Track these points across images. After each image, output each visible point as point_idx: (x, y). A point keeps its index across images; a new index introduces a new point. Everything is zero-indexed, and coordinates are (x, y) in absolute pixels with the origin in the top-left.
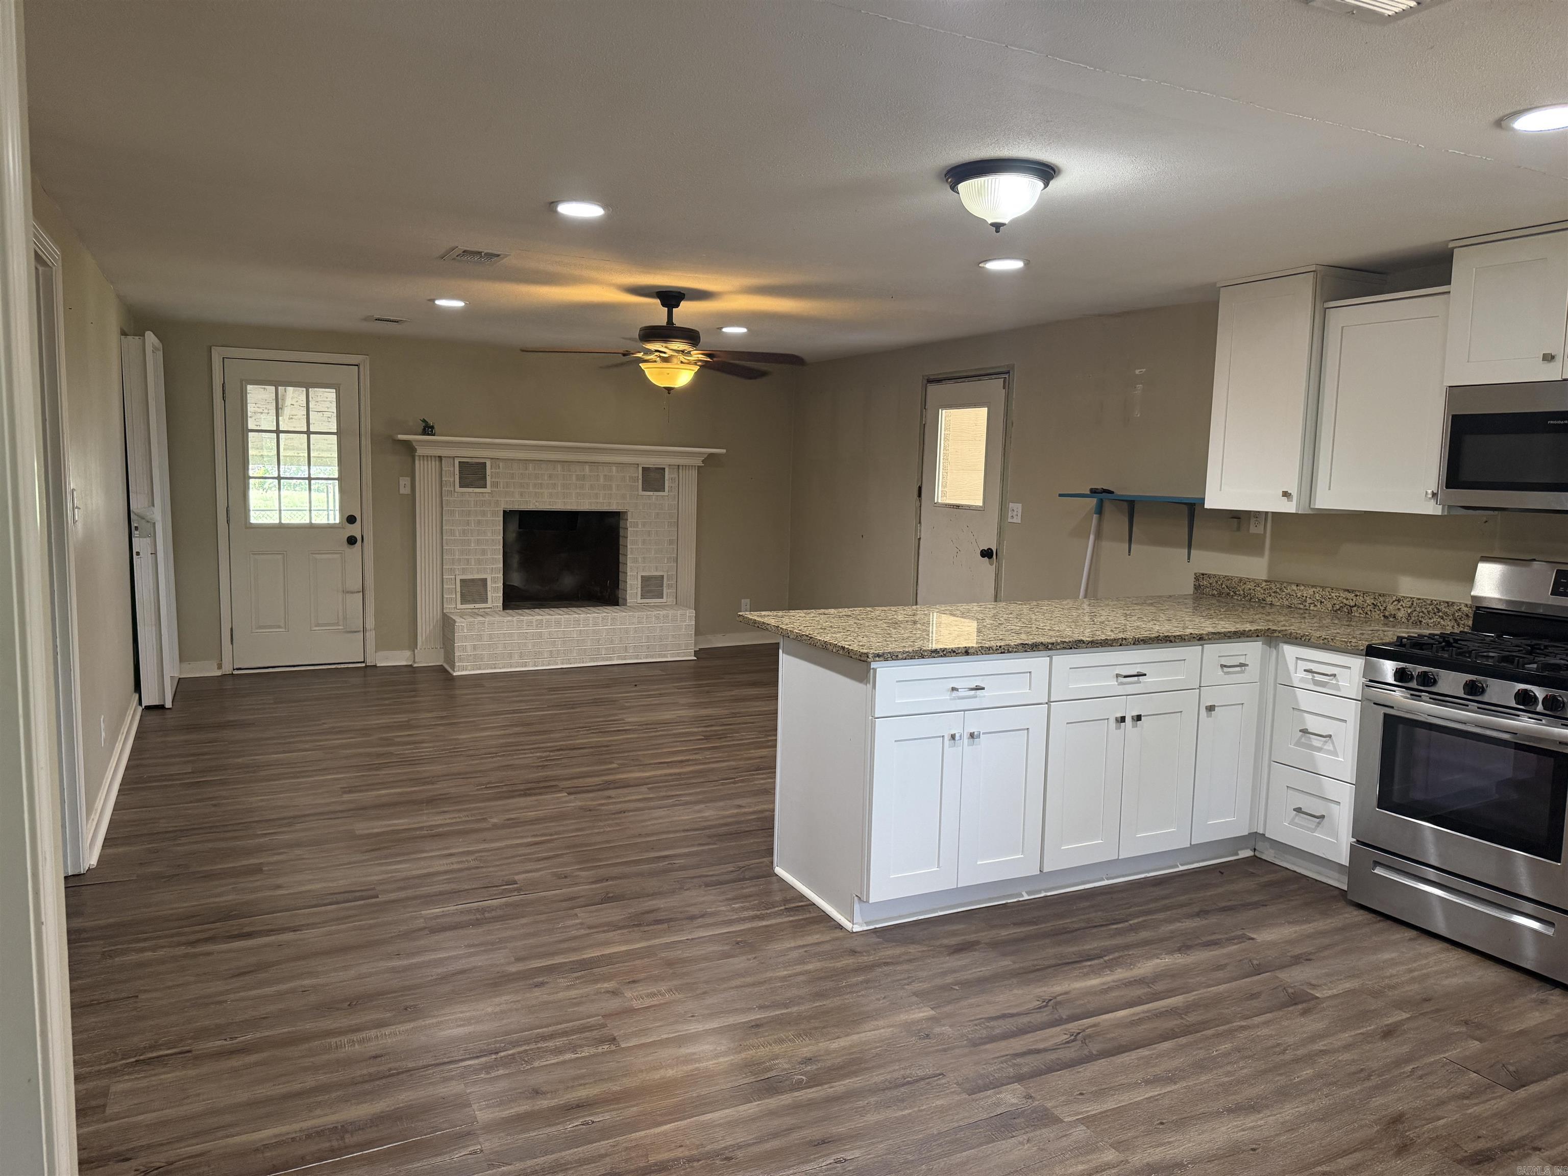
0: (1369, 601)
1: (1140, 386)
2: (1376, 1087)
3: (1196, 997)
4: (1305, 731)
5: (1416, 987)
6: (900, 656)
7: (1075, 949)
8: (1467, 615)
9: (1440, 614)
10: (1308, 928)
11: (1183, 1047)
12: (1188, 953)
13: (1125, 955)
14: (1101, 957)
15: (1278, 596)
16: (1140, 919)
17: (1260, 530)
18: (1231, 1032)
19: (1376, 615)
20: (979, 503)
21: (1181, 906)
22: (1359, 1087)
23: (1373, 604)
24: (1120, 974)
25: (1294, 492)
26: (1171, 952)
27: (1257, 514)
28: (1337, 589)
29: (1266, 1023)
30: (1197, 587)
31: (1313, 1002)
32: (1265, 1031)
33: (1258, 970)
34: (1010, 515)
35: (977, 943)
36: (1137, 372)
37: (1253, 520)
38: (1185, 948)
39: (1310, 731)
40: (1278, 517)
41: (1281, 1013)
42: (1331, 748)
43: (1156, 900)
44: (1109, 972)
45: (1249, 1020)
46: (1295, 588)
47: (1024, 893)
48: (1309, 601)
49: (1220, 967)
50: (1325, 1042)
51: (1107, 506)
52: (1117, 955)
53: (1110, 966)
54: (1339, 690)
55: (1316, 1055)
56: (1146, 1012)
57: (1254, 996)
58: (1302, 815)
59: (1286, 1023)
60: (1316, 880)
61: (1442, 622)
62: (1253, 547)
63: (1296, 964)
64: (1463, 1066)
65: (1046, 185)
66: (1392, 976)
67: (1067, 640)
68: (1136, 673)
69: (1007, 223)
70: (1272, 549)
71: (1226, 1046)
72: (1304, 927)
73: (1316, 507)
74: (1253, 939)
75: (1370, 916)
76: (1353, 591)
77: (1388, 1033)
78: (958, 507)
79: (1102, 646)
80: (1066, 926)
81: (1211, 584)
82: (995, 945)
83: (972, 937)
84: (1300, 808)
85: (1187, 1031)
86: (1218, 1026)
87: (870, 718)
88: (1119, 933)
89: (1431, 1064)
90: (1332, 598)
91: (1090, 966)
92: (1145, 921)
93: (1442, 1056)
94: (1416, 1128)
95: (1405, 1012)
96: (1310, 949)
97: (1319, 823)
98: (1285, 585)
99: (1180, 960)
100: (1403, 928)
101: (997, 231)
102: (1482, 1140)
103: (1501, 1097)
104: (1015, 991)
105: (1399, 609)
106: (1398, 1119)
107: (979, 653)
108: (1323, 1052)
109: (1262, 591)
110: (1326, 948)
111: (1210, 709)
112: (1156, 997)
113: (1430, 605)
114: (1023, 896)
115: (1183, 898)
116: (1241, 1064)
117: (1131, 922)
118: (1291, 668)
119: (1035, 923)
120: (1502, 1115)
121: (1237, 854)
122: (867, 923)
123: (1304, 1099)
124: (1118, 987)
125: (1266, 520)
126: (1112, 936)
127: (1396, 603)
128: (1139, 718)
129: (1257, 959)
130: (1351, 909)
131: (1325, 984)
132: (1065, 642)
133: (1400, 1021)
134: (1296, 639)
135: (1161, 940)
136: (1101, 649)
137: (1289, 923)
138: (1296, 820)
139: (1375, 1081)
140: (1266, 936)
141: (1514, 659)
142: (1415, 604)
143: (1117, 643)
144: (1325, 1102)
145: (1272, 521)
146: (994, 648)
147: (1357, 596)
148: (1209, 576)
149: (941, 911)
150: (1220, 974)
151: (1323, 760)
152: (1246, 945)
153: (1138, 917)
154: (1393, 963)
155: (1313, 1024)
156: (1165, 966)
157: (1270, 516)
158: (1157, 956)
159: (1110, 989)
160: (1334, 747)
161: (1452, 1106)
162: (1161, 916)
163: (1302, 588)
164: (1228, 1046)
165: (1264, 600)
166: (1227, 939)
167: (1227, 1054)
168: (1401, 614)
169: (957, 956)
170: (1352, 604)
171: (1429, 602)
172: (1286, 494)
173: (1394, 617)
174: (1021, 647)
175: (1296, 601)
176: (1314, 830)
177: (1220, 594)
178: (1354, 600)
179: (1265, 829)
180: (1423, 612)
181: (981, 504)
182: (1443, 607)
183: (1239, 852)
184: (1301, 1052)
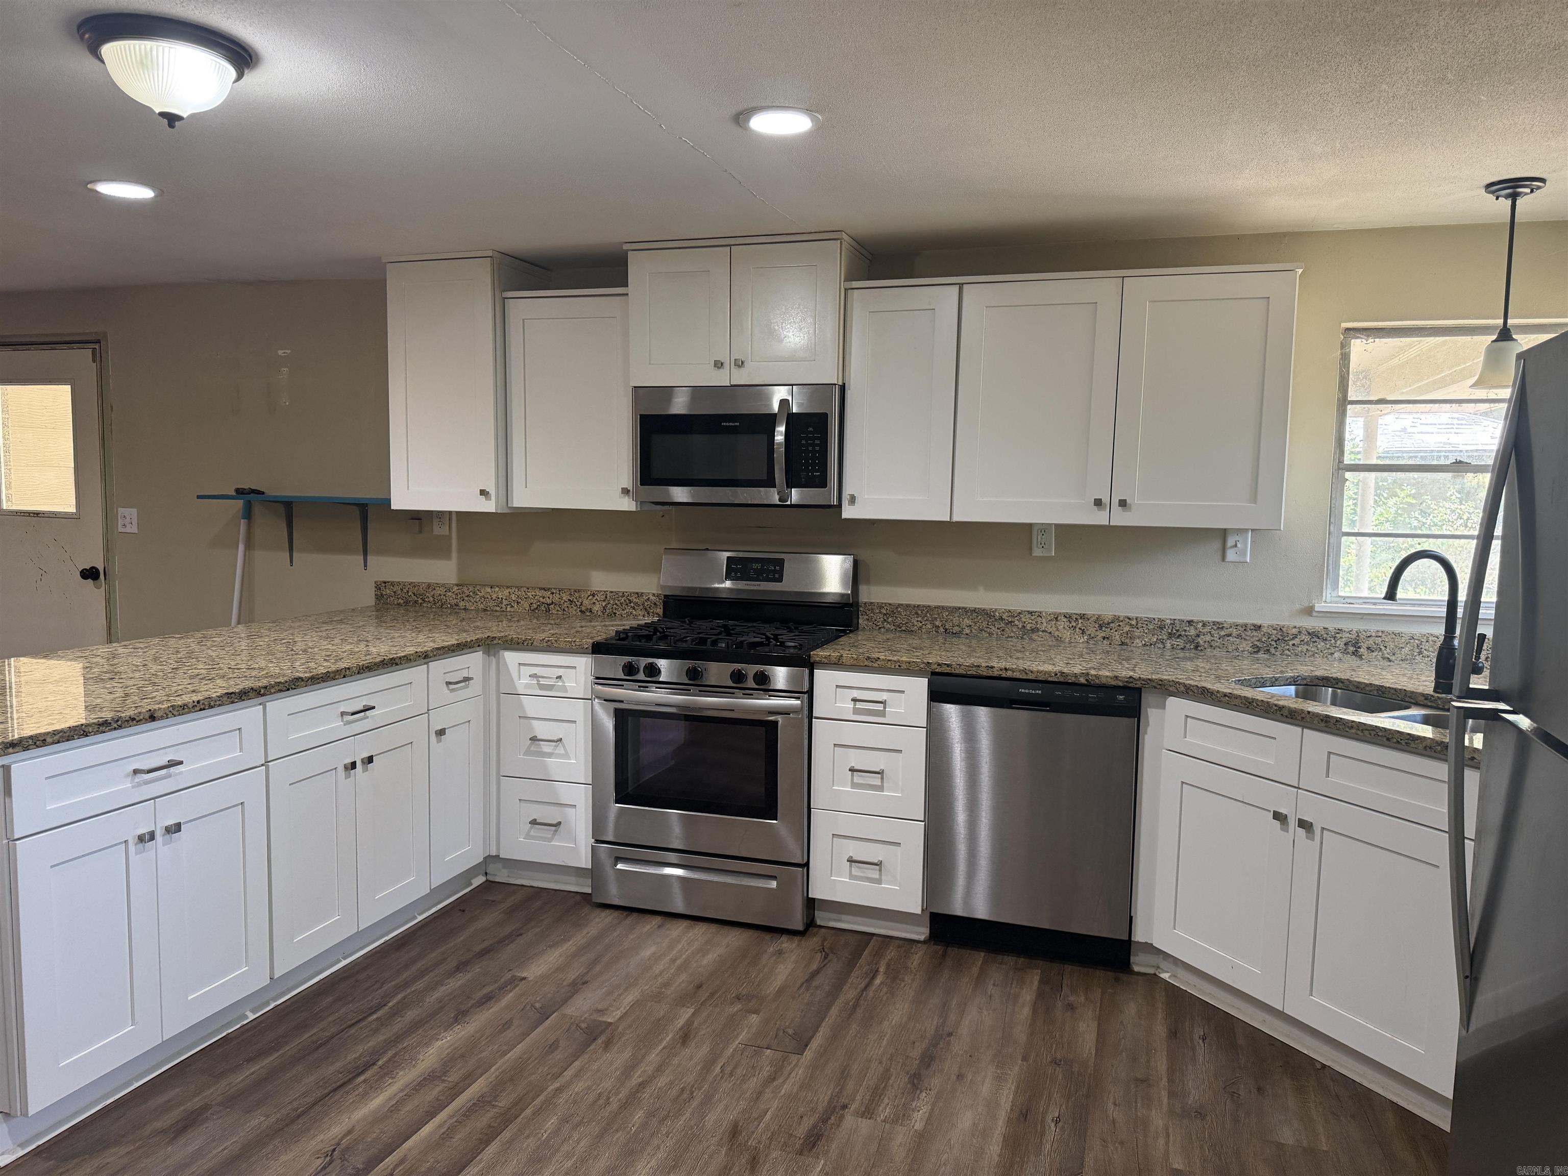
0: (565, 597)
1: (285, 370)
2: (703, 1104)
3: (497, 1073)
4: (534, 739)
5: (684, 977)
6: (49, 740)
7: (338, 1065)
8: (655, 604)
9: (632, 605)
10: (569, 947)
11: (511, 1141)
12: (467, 1019)
13: (400, 1051)
14: (374, 1064)
15: (472, 600)
16: (400, 997)
17: (444, 531)
18: (549, 1103)
19: (573, 611)
20: (71, 509)
21: (436, 965)
22: (690, 1110)
23: (569, 600)
24: (405, 1077)
25: (492, 490)
26: (449, 1027)
27: (440, 515)
28: (534, 588)
29: (577, 1075)
30: (379, 597)
31: (609, 1031)
32: (579, 1086)
33: (544, 1015)
34: (120, 522)
35: (206, 1107)
36: (280, 352)
37: (436, 522)
38: (461, 1016)
39: (539, 737)
40: (465, 517)
41: (586, 1056)
42: (562, 752)
43: (406, 967)
44: (390, 1081)
45: (560, 1079)
46: (489, 590)
47: (248, 1013)
48: (505, 602)
49: (507, 1025)
50: (639, 1072)
51: (257, 510)
52: (390, 1054)
53: (388, 1072)
54: (566, 691)
55: (637, 1091)
56: (453, 1116)
57: (554, 1046)
58: (537, 826)
59: (595, 1067)
60: (556, 890)
61: (634, 612)
62: (439, 550)
63: (576, 992)
64: (756, 1047)
65: (240, 76)
66: (662, 972)
67: (281, 680)
68: (362, 708)
69: (185, 116)
70: (460, 550)
71: (551, 1122)
72: (567, 946)
73: (514, 506)
74: (524, 979)
75: (616, 913)
76: (549, 589)
77: (685, 1037)
78: (37, 514)
79: (324, 681)
80: (314, 1038)
81: (395, 592)
82: (231, 1101)
83: (196, 1103)
84: (535, 820)
85: (507, 1118)
86: (534, 1099)
87: (5, 841)
88: (383, 1023)
89: (733, 1055)
90: (529, 597)
91: (365, 1081)
92: (404, 998)
93: (737, 1042)
94: (753, 1132)
95: (688, 1007)
96: (581, 971)
97: (556, 831)
98: (478, 587)
99: (463, 1033)
100: (648, 917)
101: (171, 126)
102: (805, 1118)
103: (796, 1065)
104: (283, 1158)
105: (594, 603)
106: (735, 1132)
107: (170, 715)
108: (642, 1085)
109: (454, 596)
110: (595, 962)
111: (441, 733)
112: (455, 1092)
113: (623, 596)
114: (247, 1017)
115: (434, 955)
116: (576, 1136)
117: (390, 1004)
118: (515, 675)
119: (275, 1049)
120: (805, 1086)
121: (471, 884)
122: (22, 1145)
123: (649, 1149)
124: (408, 1096)
125: (450, 520)
126: (376, 1031)
127: (591, 597)
128: (370, 760)
129: (538, 1002)
130: (598, 910)
131: (611, 1005)
132: (280, 683)
133: (688, 1020)
134: (518, 644)
135: (433, 1015)
136: (323, 684)
137: (551, 947)
138: (532, 833)
139: (699, 1096)
140: (535, 970)
141: (707, 641)
142: (608, 597)
143: (340, 674)
144: (669, 1143)
145: (458, 521)
146: (190, 705)
147: (553, 593)
148: (393, 584)
149: (137, 1081)
150: (509, 1034)
151: (556, 766)
152: (522, 985)
153: (397, 994)
154: (656, 958)
155: (618, 1057)
156: (449, 1047)
157: (454, 517)
158: (435, 1038)
159: (400, 1103)
160: (565, 749)
161: (768, 1094)
162: (419, 985)
163: (497, 589)
164: (553, 1121)
165: (457, 605)
166: (501, 988)
167: (556, 1132)
168: (596, 608)
169: (182, 1141)
170: (549, 601)
171: (621, 594)
172: (483, 493)
173: (591, 611)
174: (225, 699)
175: (491, 604)
176: (551, 840)
177: (407, 603)
178: (551, 597)
179: (498, 849)
180: (616, 604)
181: (73, 509)
182: (633, 599)
183: (472, 881)
184: (624, 1093)
